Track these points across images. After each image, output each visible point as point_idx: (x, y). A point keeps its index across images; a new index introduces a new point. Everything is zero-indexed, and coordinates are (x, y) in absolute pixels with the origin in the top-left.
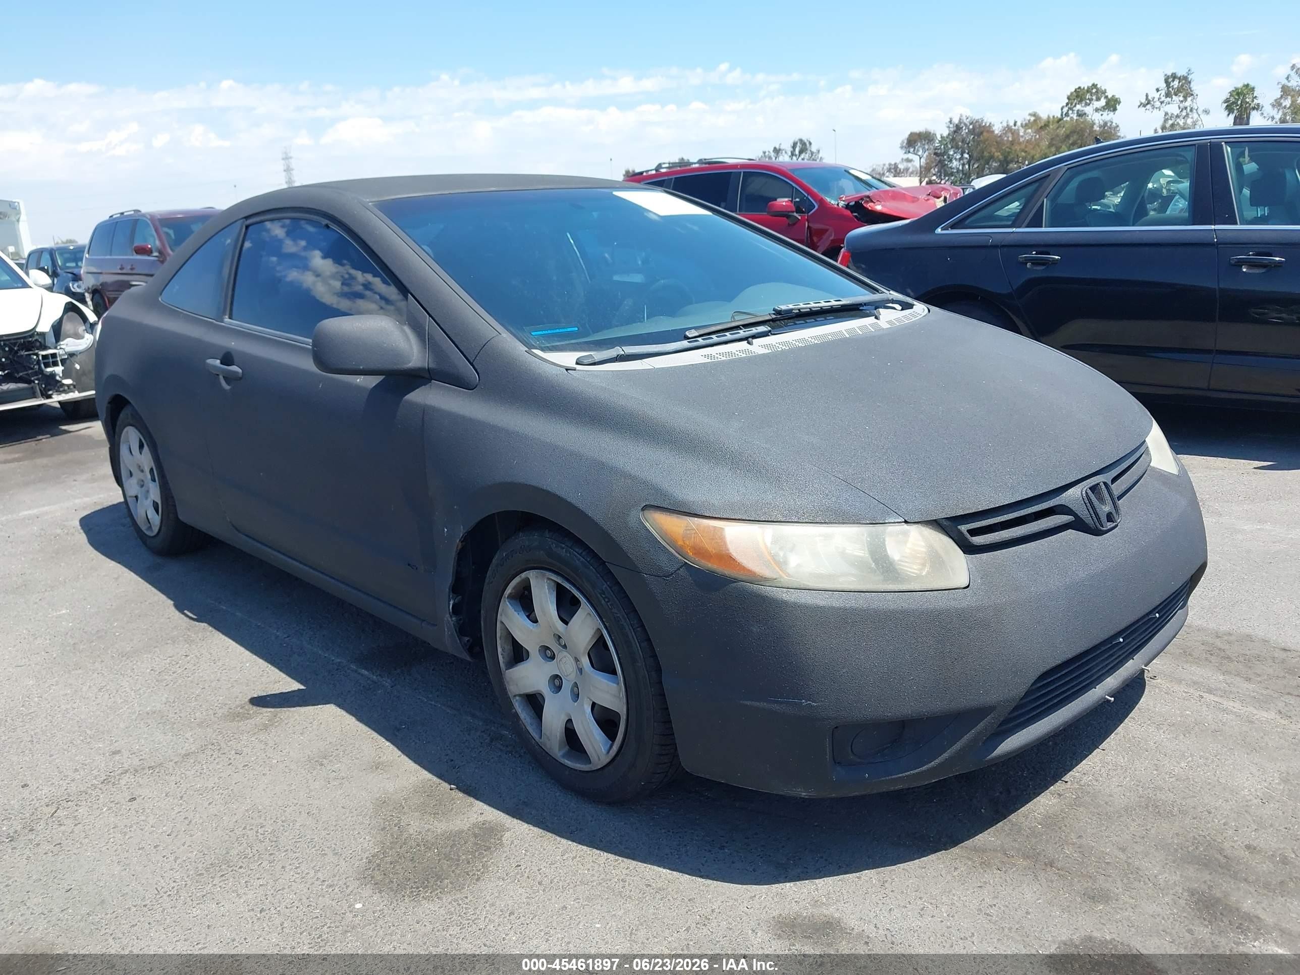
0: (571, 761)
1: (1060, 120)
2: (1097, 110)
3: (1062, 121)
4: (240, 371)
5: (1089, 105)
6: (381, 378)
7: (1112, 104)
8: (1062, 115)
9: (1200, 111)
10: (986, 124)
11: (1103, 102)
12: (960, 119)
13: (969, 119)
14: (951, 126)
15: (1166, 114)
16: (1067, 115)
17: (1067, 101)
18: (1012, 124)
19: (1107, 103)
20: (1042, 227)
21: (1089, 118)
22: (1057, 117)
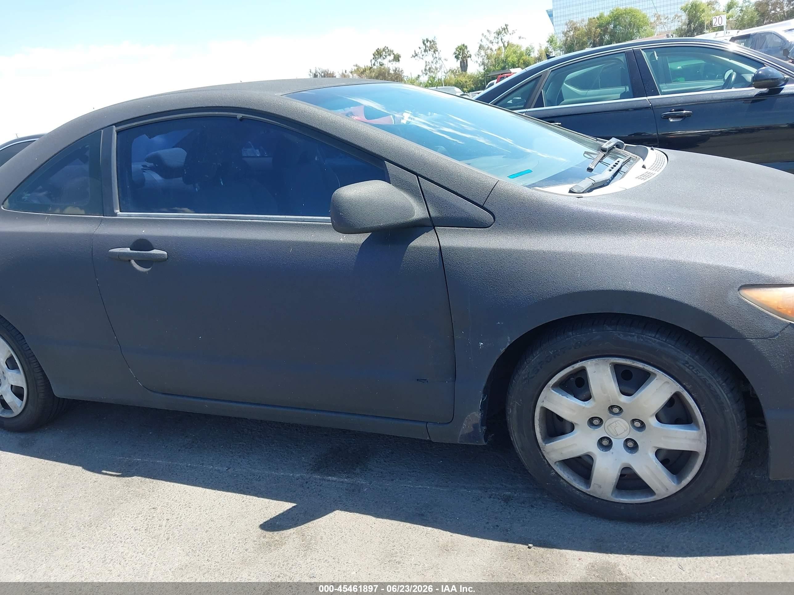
0: (626, 498)
1: (371, 68)
2: (390, 61)
3: (372, 69)
4: (166, 253)
5: (385, 59)
6: (368, 235)
7: (397, 58)
8: (372, 65)
9: (442, 59)
10: (331, 72)
11: (392, 57)
12: (316, 70)
13: (321, 70)
14: (311, 74)
15: (426, 62)
16: (374, 65)
17: (373, 57)
18: (344, 72)
19: (394, 57)
20: (544, 107)
21: (386, 66)
22: (369, 66)
